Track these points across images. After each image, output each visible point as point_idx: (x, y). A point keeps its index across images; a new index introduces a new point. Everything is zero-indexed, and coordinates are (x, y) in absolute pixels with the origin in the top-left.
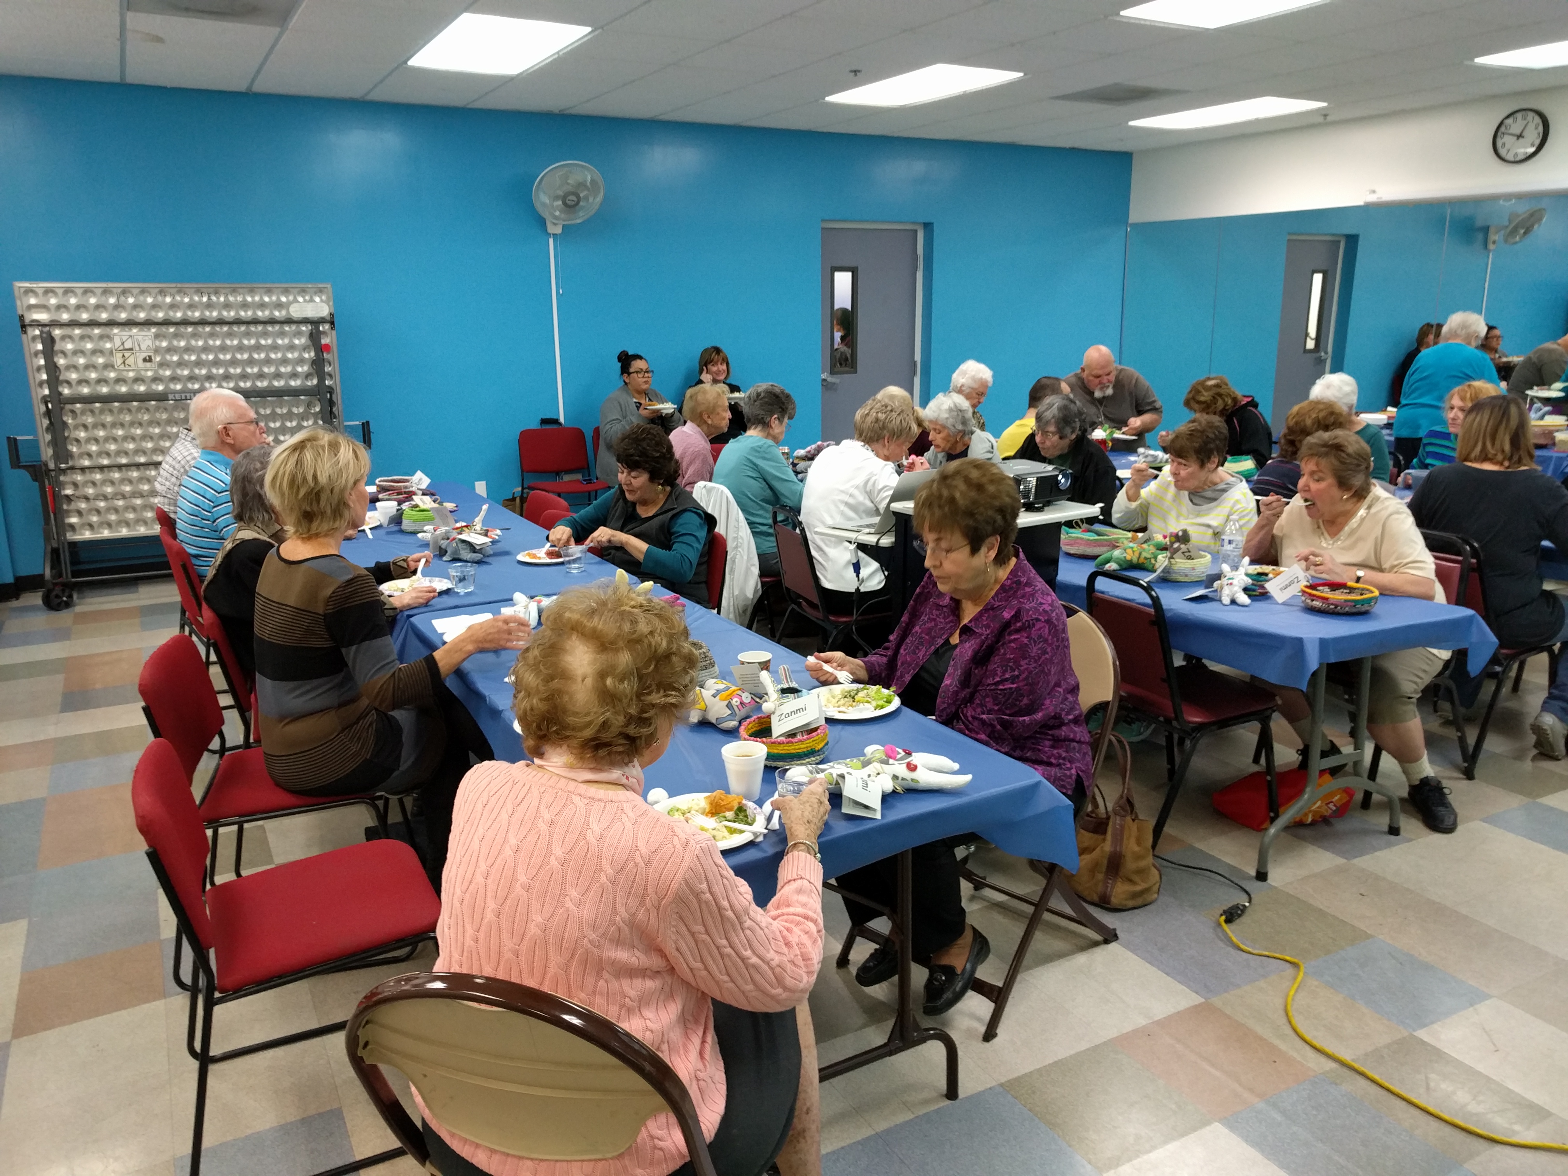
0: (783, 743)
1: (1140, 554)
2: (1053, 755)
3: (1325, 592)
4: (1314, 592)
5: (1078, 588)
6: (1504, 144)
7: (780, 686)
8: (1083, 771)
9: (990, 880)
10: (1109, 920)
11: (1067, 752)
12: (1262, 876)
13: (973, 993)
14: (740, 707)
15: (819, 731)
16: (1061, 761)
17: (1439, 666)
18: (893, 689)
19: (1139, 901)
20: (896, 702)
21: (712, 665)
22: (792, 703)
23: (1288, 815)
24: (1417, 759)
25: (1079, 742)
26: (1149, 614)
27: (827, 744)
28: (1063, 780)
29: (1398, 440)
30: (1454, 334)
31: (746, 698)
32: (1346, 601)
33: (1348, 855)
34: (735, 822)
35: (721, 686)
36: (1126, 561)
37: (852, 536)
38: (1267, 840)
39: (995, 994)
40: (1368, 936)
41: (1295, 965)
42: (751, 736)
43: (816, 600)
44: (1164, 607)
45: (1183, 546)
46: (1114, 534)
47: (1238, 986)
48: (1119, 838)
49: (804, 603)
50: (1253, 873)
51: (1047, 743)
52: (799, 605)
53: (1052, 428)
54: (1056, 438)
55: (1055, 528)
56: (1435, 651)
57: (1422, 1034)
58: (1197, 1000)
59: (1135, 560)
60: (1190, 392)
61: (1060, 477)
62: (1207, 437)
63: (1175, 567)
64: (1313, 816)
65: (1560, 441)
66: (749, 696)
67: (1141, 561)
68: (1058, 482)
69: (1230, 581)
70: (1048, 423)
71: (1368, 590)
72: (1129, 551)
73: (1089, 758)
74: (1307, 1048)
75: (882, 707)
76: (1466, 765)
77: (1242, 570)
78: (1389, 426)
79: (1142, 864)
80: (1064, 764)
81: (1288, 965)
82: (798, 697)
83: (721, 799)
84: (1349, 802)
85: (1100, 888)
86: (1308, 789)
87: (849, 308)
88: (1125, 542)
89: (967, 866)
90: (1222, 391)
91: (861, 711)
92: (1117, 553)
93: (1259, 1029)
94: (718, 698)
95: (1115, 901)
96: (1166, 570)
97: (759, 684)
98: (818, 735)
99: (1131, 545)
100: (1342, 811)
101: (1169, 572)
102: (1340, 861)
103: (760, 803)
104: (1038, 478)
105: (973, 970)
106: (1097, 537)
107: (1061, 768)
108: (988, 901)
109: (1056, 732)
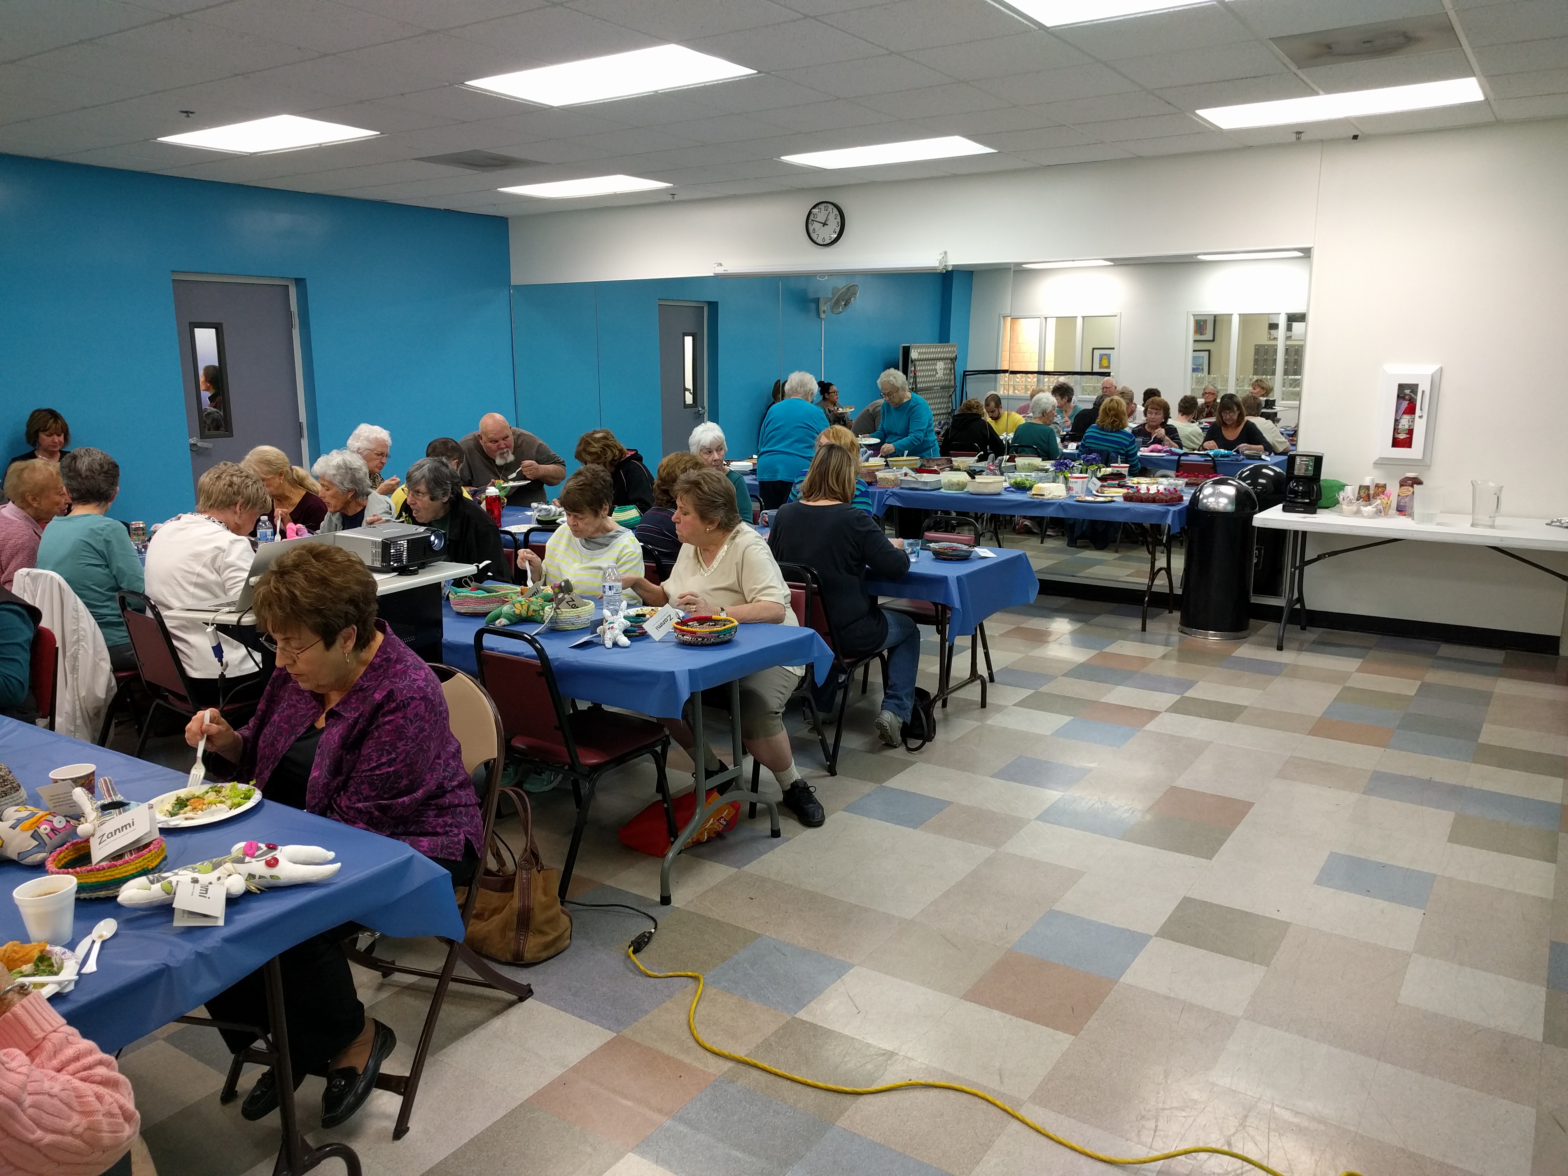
0: (104, 869)
1: (528, 607)
2: (438, 824)
3: (695, 627)
4: (685, 628)
5: (466, 647)
6: (814, 230)
7: (99, 803)
8: (471, 834)
9: (399, 964)
10: (521, 977)
11: (453, 818)
12: (666, 900)
13: (380, 1091)
14: (52, 834)
15: (152, 847)
16: (447, 829)
17: (795, 683)
18: (252, 783)
19: (552, 951)
20: (257, 796)
21: (17, 789)
22: (117, 819)
23: (685, 837)
24: (787, 767)
25: (466, 805)
26: (535, 666)
27: (165, 859)
28: (450, 848)
29: (762, 483)
30: (795, 391)
31: (59, 822)
32: (710, 633)
33: (738, 864)
34: (34, 975)
35: (24, 814)
36: (515, 615)
37: (209, 616)
38: (666, 865)
39: (403, 1085)
40: (759, 935)
41: (696, 978)
42: (59, 868)
43: (183, 692)
44: (550, 657)
45: (566, 596)
46: (503, 589)
47: (647, 1012)
48: (526, 891)
49: (170, 697)
50: (658, 899)
51: (431, 813)
52: (165, 698)
53: (422, 488)
54: (426, 498)
55: (435, 588)
56: (790, 668)
57: (802, 1015)
58: (610, 1035)
59: (524, 613)
60: (580, 444)
61: (433, 538)
62: (596, 488)
63: (561, 617)
64: (708, 833)
65: (880, 478)
66: (64, 821)
67: (529, 614)
68: (431, 544)
69: (612, 625)
70: (417, 482)
71: (729, 621)
72: (518, 605)
73: (478, 820)
74: (708, 1054)
75: (239, 805)
76: (828, 763)
77: (621, 614)
78: (753, 472)
79: (551, 913)
80: (451, 831)
81: (690, 980)
82: (125, 811)
83: (14, 951)
84: (736, 814)
85: (513, 946)
86: (698, 811)
87: (217, 364)
88: (514, 596)
89: (374, 955)
90: (610, 443)
91: (212, 814)
92: (506, 608)
93: (665, 1049)
94: (18, 828)
95: (528, 956)
96: (554, 620)
97: (74, 804)
98: (150, 851)
99: (520, 599)
100: (732, 824)
101: (556, 623)
102: (732, 871)
103: (71, 946)
104: (408, 540)
105: (377, 1066)
106: (487, 594)
107: (448, 836)
108: (398, 986)
109: (440, 801)
